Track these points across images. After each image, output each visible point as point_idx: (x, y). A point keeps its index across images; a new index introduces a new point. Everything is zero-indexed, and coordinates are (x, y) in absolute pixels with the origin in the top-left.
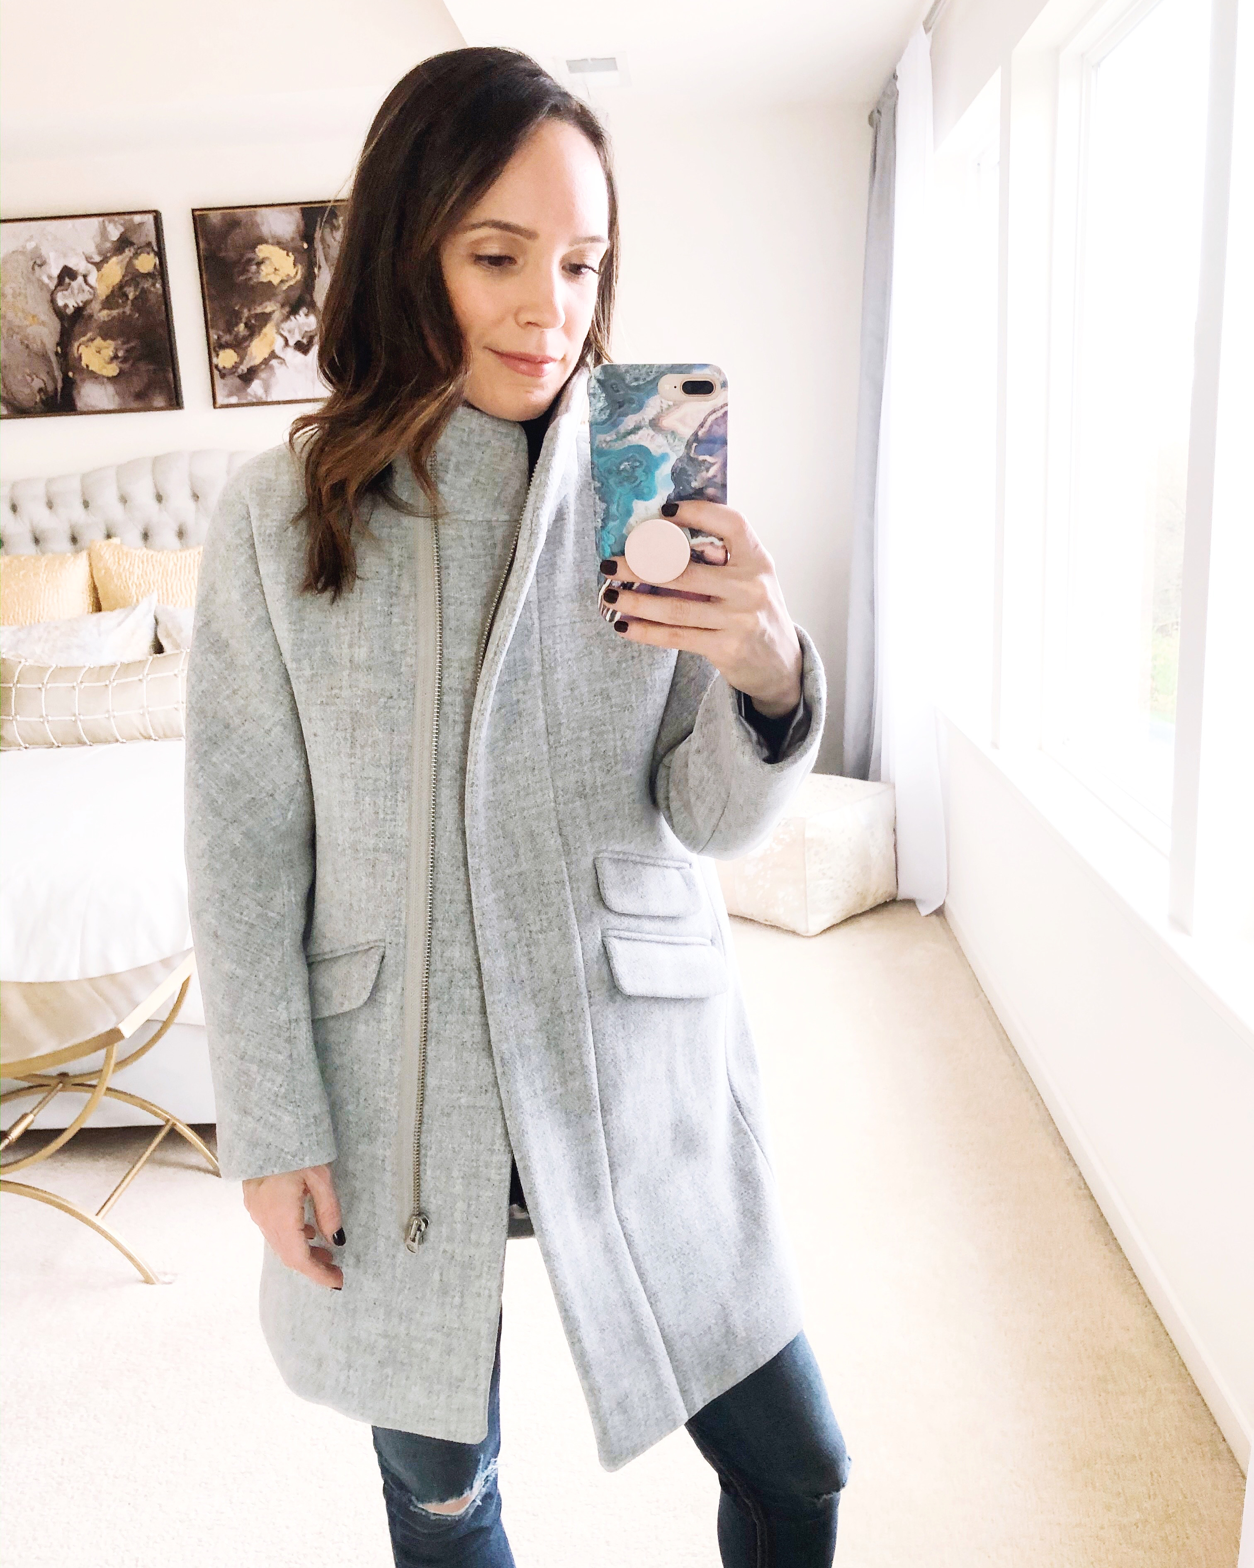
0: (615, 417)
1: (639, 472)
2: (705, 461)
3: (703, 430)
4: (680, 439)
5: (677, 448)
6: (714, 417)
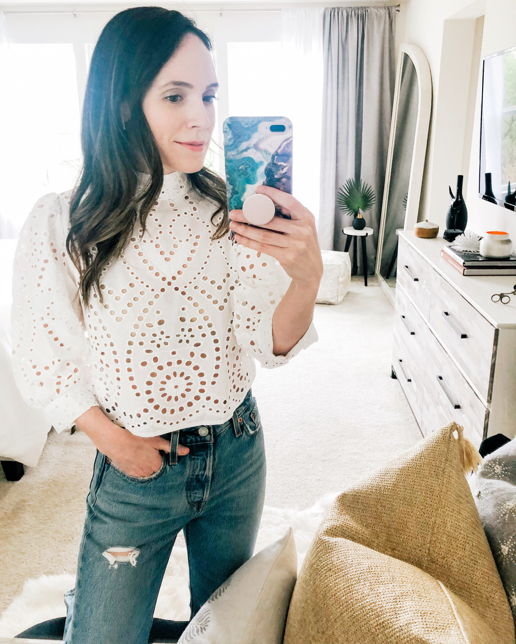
0: (236, 144)
1: (249, 170)
2: (281, 165)
3: (280, 149)
4: (269, 154)
5: (268, 159)
6: (286, 143)
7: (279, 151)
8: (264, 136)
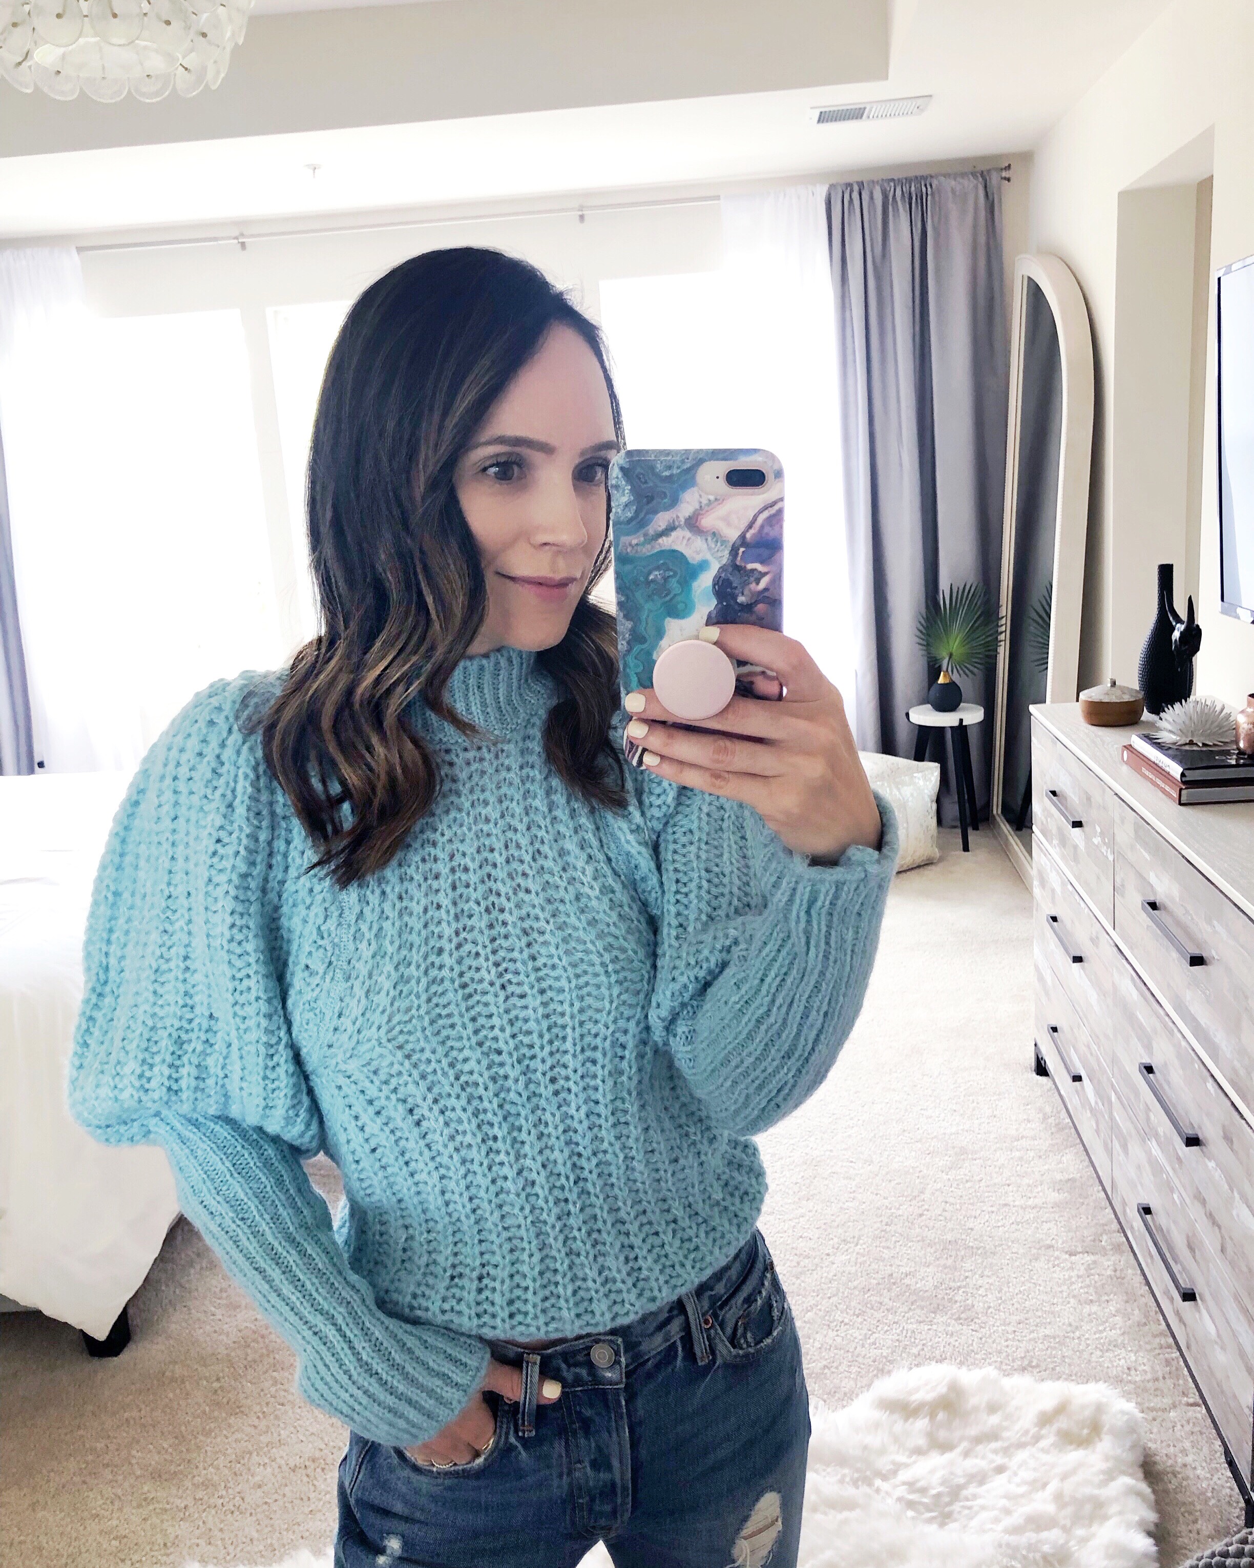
0: (642, 515)
1: (674, 584)
2: (753, 570)
3: (752, 532)
4: (724, 542)
5: (720, 554)
6: (765, 515)
7: (748, 536)
8: (712, 498)
